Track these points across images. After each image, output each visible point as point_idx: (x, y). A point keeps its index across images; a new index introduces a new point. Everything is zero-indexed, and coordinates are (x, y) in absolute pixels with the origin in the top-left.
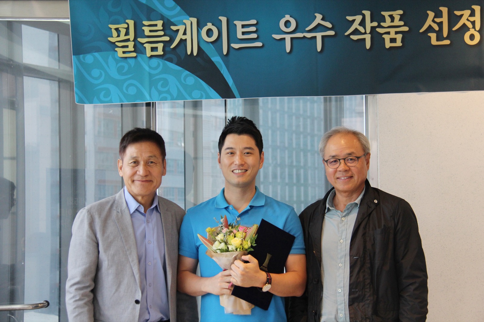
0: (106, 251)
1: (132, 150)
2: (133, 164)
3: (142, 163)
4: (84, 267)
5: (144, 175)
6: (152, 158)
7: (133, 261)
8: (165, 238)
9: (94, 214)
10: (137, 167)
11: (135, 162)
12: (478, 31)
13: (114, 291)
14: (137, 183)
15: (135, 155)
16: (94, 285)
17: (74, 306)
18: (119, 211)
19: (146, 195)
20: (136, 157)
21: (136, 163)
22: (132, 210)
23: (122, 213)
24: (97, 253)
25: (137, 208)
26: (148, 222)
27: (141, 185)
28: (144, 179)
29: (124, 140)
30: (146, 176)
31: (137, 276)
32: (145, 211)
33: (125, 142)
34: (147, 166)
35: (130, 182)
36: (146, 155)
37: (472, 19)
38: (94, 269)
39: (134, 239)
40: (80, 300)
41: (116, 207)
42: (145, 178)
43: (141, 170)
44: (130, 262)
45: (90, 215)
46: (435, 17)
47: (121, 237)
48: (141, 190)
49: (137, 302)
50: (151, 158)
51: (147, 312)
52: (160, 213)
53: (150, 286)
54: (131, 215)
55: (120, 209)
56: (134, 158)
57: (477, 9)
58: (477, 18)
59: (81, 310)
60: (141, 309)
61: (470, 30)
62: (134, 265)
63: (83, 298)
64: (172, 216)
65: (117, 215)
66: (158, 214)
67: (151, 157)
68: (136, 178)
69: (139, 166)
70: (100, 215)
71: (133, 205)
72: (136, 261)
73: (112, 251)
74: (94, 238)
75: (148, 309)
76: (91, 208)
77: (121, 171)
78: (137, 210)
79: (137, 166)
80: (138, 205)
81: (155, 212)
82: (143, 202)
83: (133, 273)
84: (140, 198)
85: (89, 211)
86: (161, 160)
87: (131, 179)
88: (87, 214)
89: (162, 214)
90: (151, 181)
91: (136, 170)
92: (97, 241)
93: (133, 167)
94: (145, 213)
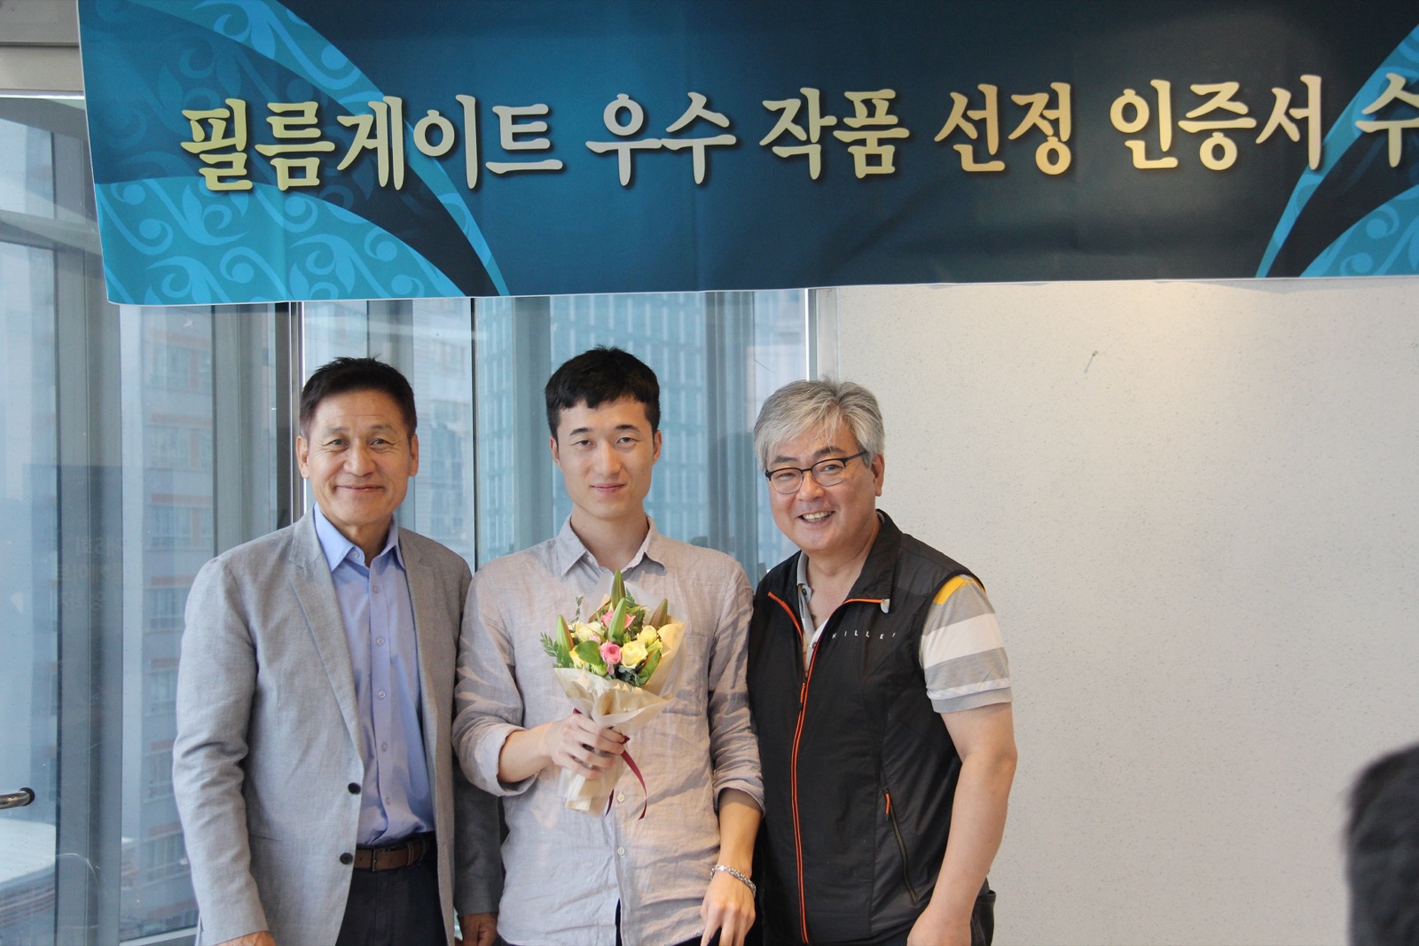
0: (270, 662)
1: (331, 413)
2: (333, 447)
3: (356, 443)
4: (222, 703)
5: (361, 474)
6: (381, 431)
7: (340, 688)
8: (417, 630)
9: (241, 573)
10: (342, 455)
11: (338, 442)
12: (1066, 143)
13: (295, 762)
14: (345, 494)
15: (338, 424)
16: (247, 748)
17: (200, 801)
18: (303, 565)
19: (367, 524)
20: (340, 429)
21: (342, 442)
22: (336, 560)
23: (309, 571)
24: (253, 670)
25: (348, 554)
26: (375, 591)
27: (355, 498)
28: (362, 484)
29: (312, 388)
30: (367, 475)
31: (352, 726)
32: (368, 563)
33: (312, 392)
34: (368, 450)
35: (327, 491)
36: (366, 423)
37: (1051, 114)
39: (342, 635)
40: (213, 783)
41: (296, 556)
42: (363, 479)
43: (354, 461)
44: (333, 691)
45: (230, 577)
46: (969, 107)
47: (310, 631)
48: (355, 512)
49: (354, 788)
50: (376, 430)
51: (378, 812)
52: (405, 571)
53: (384, 750)
54: (333, 573)
55: (304, 560)
56: (336, 431)
57: (1063, 90)
58: (1064, 113)
59: (217, 810)
60: (364, 806)
61: (1047, 141)
62: (344, 697)
63: (220, 779)
64: (434, 575)
65: (298, 574)
67: (379, 427)
68: (342, 480)
69: (348, 450)
70: (255, 575)
71: (338, 548)
72: (348, 688)
73: (287, 662)
74: (244, 633)
75: (381, 806)
76: (232, 560)
77: (304, 465)
78: (347, 560)
79: (345, 450)
80: (350, 546)
81: (391, 567)
82: (360, 540)
83: (342, 717)
84: (353, 531)
85: (228, 569)
86: (403, 436)
87: (330, 485)
88: (222, 573)
89: (408, 571)
90: (380, 487)
91: (342, 460)
92: (251, 639)
93: (336, 453)
94: (367, 568)
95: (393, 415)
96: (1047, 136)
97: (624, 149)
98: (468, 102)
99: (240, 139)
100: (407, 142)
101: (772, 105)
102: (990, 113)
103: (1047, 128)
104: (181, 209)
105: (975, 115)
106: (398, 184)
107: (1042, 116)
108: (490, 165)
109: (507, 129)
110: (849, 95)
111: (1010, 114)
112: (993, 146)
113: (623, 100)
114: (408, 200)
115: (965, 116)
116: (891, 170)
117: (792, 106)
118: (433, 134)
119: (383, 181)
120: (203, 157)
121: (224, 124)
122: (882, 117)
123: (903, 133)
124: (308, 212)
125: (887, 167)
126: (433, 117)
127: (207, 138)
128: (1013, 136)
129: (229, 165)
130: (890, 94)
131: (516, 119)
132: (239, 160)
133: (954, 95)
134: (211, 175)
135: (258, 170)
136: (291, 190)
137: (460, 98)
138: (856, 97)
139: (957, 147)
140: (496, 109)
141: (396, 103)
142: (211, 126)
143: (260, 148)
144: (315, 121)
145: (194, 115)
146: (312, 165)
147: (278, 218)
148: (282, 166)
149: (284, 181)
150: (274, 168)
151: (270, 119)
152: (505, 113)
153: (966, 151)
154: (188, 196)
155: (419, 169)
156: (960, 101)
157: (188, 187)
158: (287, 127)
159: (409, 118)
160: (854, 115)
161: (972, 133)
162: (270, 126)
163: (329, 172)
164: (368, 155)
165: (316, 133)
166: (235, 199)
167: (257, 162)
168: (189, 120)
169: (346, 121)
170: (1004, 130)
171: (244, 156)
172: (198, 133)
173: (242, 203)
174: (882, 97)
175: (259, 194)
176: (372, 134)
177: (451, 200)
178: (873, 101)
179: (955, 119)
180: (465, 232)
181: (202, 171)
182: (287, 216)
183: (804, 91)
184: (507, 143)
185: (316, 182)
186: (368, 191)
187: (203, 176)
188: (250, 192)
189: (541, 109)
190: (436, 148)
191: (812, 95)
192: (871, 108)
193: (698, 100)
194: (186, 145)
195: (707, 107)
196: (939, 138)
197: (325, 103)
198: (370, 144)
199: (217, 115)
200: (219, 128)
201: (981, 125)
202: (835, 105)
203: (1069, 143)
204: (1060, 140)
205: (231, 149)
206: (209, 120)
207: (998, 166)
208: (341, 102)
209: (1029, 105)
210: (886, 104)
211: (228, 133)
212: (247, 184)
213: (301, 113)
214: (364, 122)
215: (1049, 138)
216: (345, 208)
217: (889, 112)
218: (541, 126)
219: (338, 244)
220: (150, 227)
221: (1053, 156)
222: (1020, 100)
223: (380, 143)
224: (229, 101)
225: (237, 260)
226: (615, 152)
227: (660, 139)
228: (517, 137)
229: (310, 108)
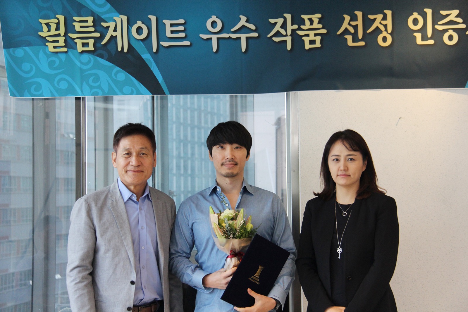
1: (125, 143)
2: (126, 156)
3: (134, 154)
5: (136, 166)
6: (143, 150)
7: (128, 245)
10: (129, 158)
11: (128, 154)
13: (111, 273)
14: (130, 173)
15: (128, 148)
16: (92, 268)
17: (75, 289)
18: (114, 200)
19: (138, 185)
20: (128, 149)
21: (129, 154)
22: (126, 198)
23: (116, 202)
24: (94, 239)
25: (130, 197)
26: (140, 209)
27: (134, 175)
28: (136, 170)
29: (118, 134)
30: (138, 166)
31: (132, 259)
32: (138, 199)
33: (118, 135)
34: (139, 157)
35: (123, 172)
36: (138, 147)
38: (92, 253)
39: (128, 226)
40: (80, 282)
41: (111, 197)
42: (137, 168)
43: (133, 161)
44: (125, 247)
45: (87, 204)
47: (117, 224)
48: (133, 180)
49: (132, 283)
50: (142, 149)
51: (141, 292)
52: (151, 202)
53: (143, 268)
54: (125, 203)
55: (114, 198)
56: (127, 150)
57: (389, 13)
59: (81, 292)
60: (136, 289)
62: (129, 249)
63: (82, 280)
64: (162, 204)
65: (112, 203)
66: (150, 202)
67: (143, 148)
69: (131, 157)
70: (96, 204)
71: (127, 194)
72: (130, 245)
73: (108, 236)
74: (92, 225)
75: (142, 289)
76: (87, 198)
77: (114, 163)
78: (130, 199)
79: (130, 157)
80: (131, 194)
81: (146, 200)
82: (135, 191)
83: (128, 256)
84: (132, 188)
85: (86, 201)
86: (151, 152)
87: (125, 170)
88: (84, 203)
89: (153, 202)
90: (142, 171)
91: (129, 161)
92: (94, 227)
93: (127, 158)
94: (138, 202)
95: (148, 144)
96: (382, 31)
97: (214, 38)
98: (153, 18)
99: (62, 31)
100: (129, 33)
101: (272, 21)
102: (359, 22)
103: (382, 28)
104: (38, 58)
105: (353, 23)
106: (126, 50)
107: (380, 23)
108: (162, 43)
109: (168, 29)
110: (303, 16)
111: (367, 23)
112: (360, 35)
113: (214, 18)
114: (129, 56)
115: (349, 24)
116: (320, 46)
117: (280, 21)
118: (139, 30)
119: (120, 49)
120: (47, 38)
121: (55, 25)
122: (316, 25)
123: (324, 31)
124: (89, 61)
125: (318, 45)
126: (139, 24)
127: (49, 31)
128: (368, 31)
129: (58, 41)
130: (319, 16)
131: (172, 25)
132: (62, 39)
133: (345, 16)
134: (50, 46)
135: (69, 44)
136: (83, 52)
137: (150, 16)
138: (305, 17)
139: (346, 36)
140: (164, 21)
141: (124, 18)
142: (50, 26)
143: (71, 35)
144: (92, 24)
145: (43, 21)
146: (91, 42)
147: (78, 64)
148: (79, 42)
149: (80, 49)
150: (76, 43)
151: (74, 24)
152: (168, 23)
153: (349, 38)
154: (41, 54)
155: (134, 44)
156: (347, 18)
157: (41, 50)
158: (81, 27)
159: (130, 24)
160: (304, 24)
161: (352, 30)
162: (74, 26)
163: (98, 45)
164: (113, 38)
165: (92, 29)
166: (60, 55)
167: (69, 41)
168: (42, 23)
169: (105, 25)
170: (365, 29)
171: (64, 38)
172: (45, 28)
173: (63, 57)
174: (316, 17)
175: (70, 53)
176: (115, 30)
177: (146, 57)
178: (312, 19)
179: (345, 25)
180: (152, 69)
181: (47, 44)
182: (81, 62)
183: (285, 15)
184: (169, 34)
185: (93, 49)
186: (113, 53)
187: (47, 46)
188: (66, 52)
189: (182, 21)
190: (141, 36)
191: (288, 16)
192: (311, 21)
193: (243, 19)
194: (40, 33)
195: (247, 21)
196: (338, 33)
197: (96, 17)
198: (114, 34)
199: (53, 22)
200: (54, 26)
201: (356, 27)
202: (298, 21)
203: (391, 34)
204: (387, 33)
205: (59, 35)
206: (50, 24)
207: (362, 43)
208: (102, 17)
209: (375, 19)
210: (318, 20)
211: (57, 29)
212: (65, 49)
213: (86, 21)
214: (112, 25)
215: (383, 32)
216: (105, 59)
217: (319, 23)
218: (182, 28)
219: (102, 74)
220: (26, 66)
221: (385, 39)
222: (371, 17)
223: (118, 34)
224: (57, 16)
225: (62, 79)
226: (211, 39)
227: (228, 34)
228: (172, 32)
229: (90, 19)
